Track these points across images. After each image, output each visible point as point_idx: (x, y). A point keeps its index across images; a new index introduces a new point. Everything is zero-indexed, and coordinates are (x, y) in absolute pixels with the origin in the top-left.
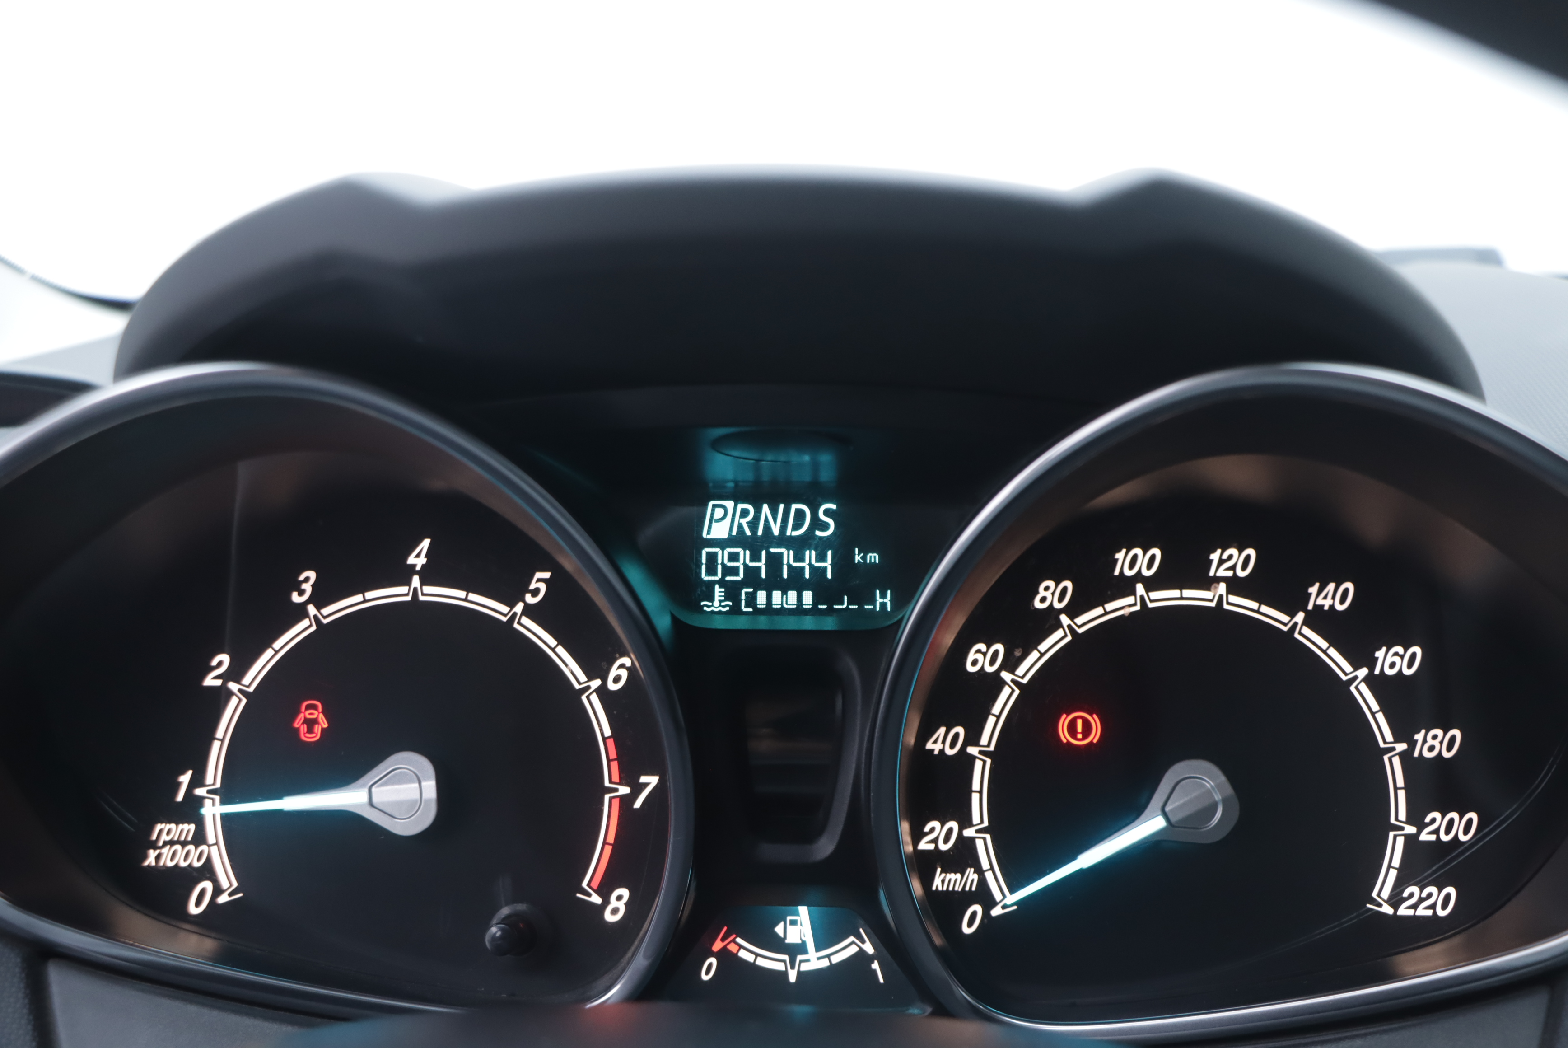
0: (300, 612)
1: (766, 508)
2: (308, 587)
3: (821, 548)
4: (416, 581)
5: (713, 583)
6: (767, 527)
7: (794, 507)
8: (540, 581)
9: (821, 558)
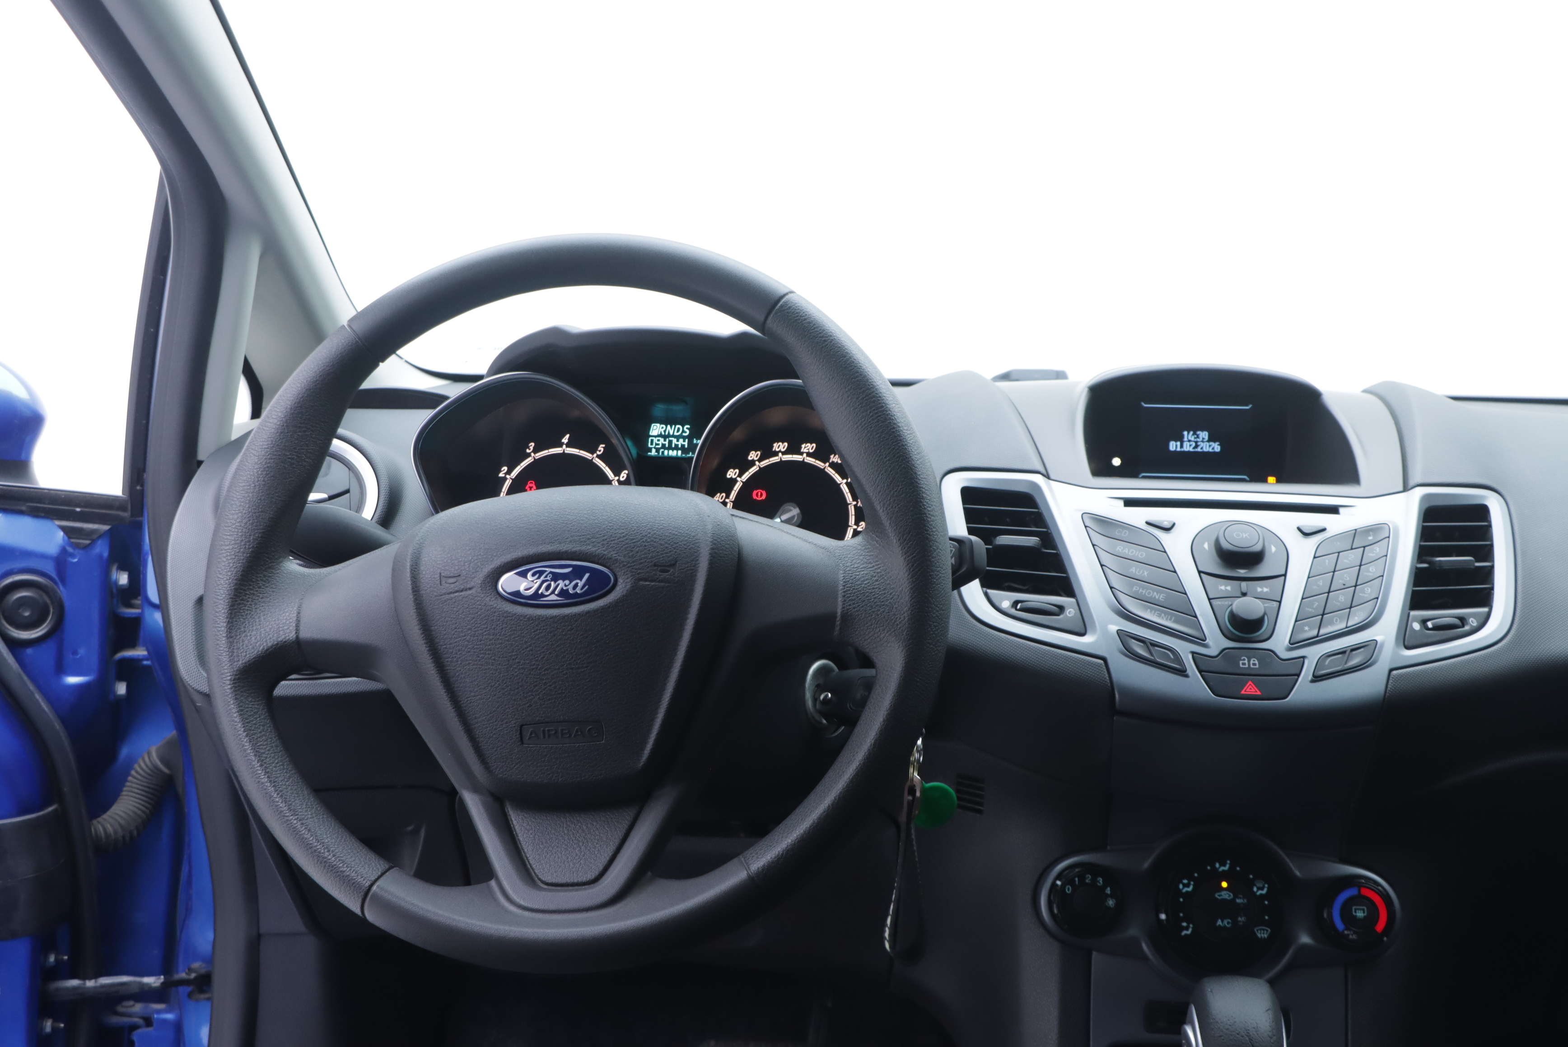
0: (529, 455)
1: (669, 426)
2: (532, 448)
3: (684, 438)
4: (564, 446)
5: (651, 448)
6: (669, 433)
7: (678, 426)
8: (601, 448)
9: (684, 441)
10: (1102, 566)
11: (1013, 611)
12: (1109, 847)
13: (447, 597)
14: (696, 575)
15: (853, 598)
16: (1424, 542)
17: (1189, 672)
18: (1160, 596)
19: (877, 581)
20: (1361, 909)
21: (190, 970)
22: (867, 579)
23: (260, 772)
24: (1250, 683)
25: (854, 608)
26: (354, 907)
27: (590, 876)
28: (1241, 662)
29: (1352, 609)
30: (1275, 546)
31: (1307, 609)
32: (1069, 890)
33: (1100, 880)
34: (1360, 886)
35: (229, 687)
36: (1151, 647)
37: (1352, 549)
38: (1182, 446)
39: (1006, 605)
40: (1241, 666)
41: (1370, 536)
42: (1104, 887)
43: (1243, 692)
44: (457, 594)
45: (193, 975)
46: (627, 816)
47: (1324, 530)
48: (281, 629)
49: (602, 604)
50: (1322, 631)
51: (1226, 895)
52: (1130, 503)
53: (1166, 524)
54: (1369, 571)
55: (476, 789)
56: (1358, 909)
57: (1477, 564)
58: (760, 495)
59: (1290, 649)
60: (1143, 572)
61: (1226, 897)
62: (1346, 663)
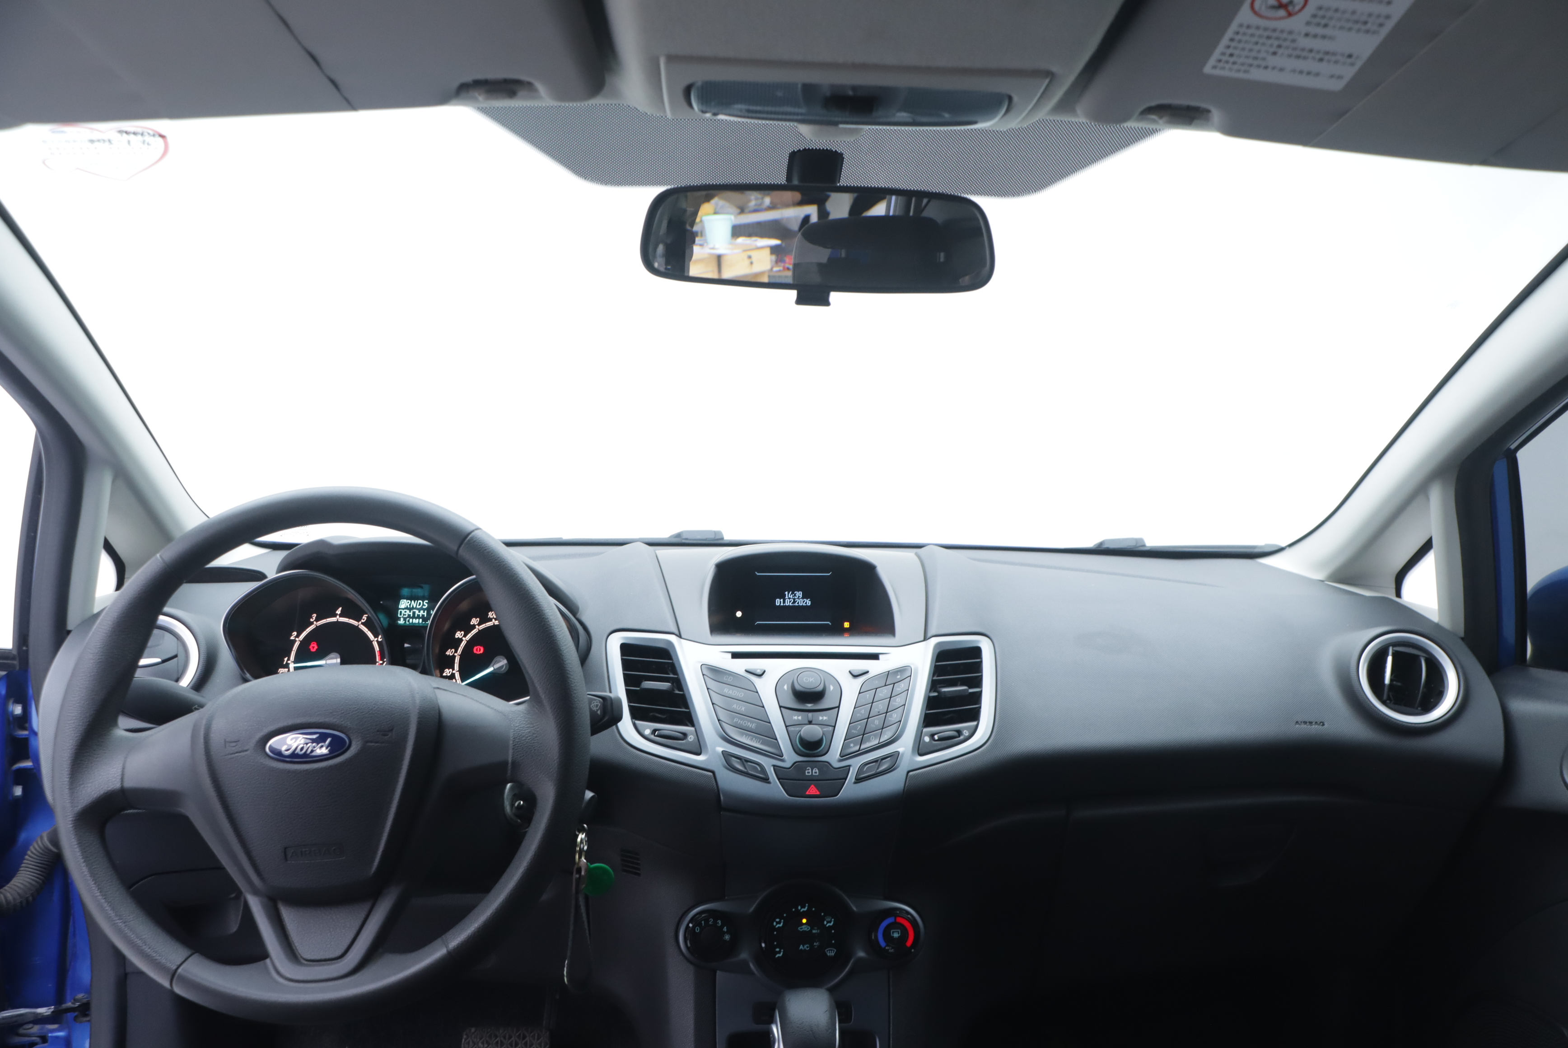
0: (312, 623)
1: (413, 601)
2: (314, 618)
3: (424, 610)
4: (338, 616)
5: (400, 617)
6: (413, 606)
7: (419, 601)
8: (365, 617)
9: (424, 612)
10: (713, 704)
11: (652, 737)
12: (726, 898)
13: (230, 756)
14: (407, 738)
15: (520, 750)
16: (937, 677)
17: (771, 780)
18: (752, 726)
19: (536, 737)
20: (896, 932)
21: (76, 1001)
22: (530, 736)
23: (94, 888)
24: (812, 786)
25: (521, 757)
26: (166, 983)
27: (338, 953)
28: (807, 771)
29: (884, 730)
30: (833, 686)
31: (853, 731)
32: (698, 930)
33: (719, 922)
34: (896, 916)
35: (71, 826)
36: (745, 763)
37: (885, 685)
38: (784, 602)
39: (647, 732)
40: (807, 774)
41: (898, 675)
42: (722, 927)
43: (807, 793)
44: (236, 755)
45: (77, 1004)
46: (366, 907)
47: (867, 672)
48: (110, 781)
49: (341, 760)
50: (863, 747)
51: (805, 928)
52: (736, 655)
53: (759, 672)
54: (896, 702)
55: (256, 892)
56: (895, 932)
57: (971, 690)
58: (479, 650)
59: (840, 761)
60: (742, 708)
61: (806, 929)
62: (878, 768)
